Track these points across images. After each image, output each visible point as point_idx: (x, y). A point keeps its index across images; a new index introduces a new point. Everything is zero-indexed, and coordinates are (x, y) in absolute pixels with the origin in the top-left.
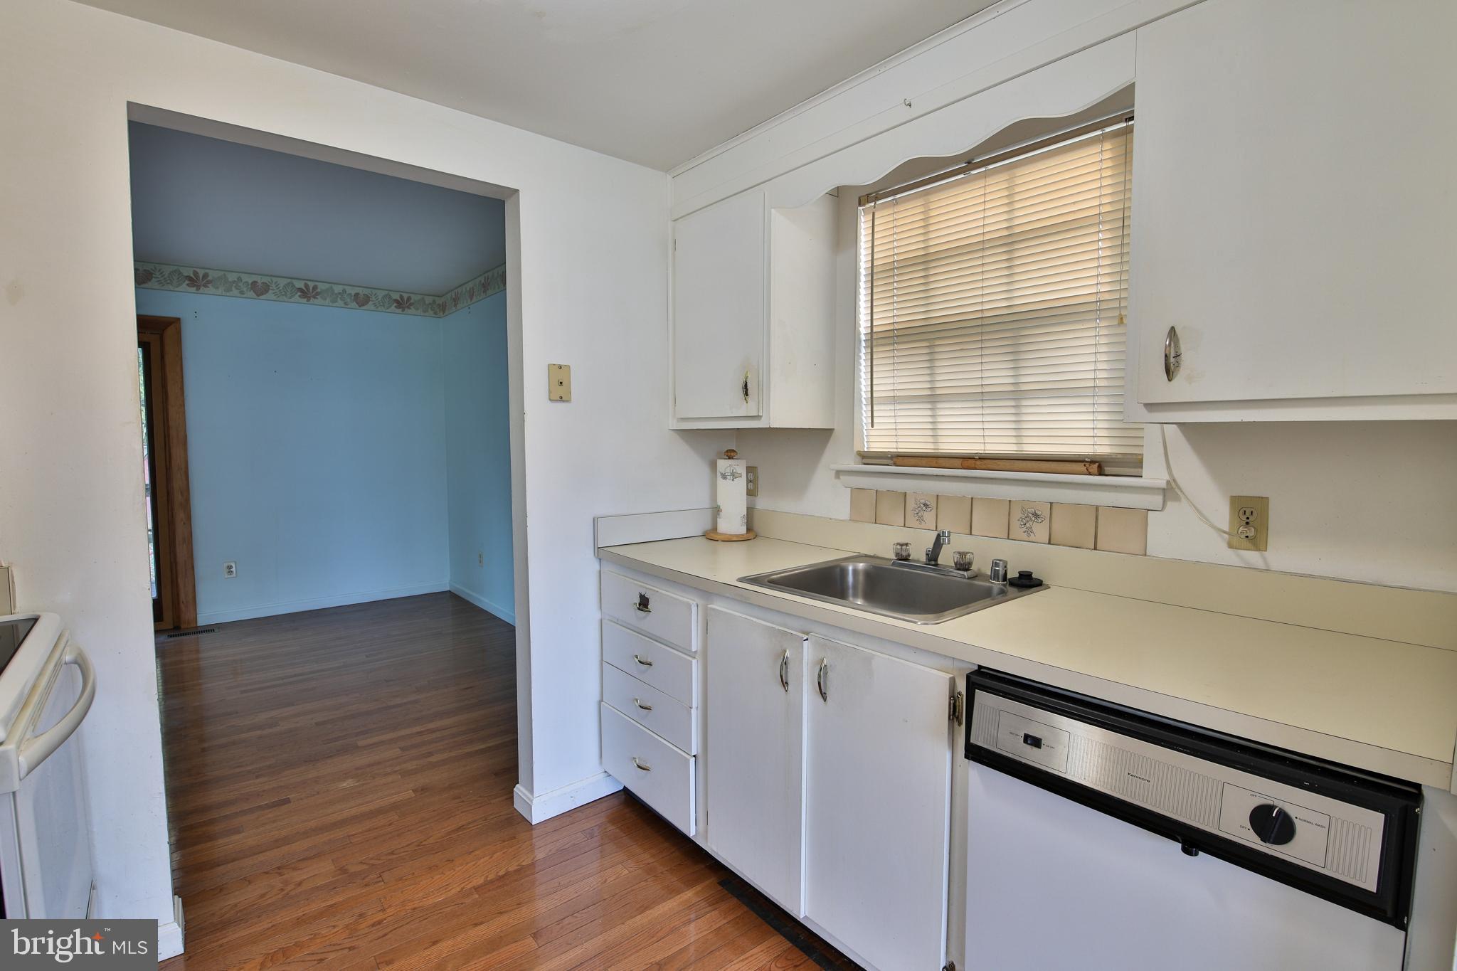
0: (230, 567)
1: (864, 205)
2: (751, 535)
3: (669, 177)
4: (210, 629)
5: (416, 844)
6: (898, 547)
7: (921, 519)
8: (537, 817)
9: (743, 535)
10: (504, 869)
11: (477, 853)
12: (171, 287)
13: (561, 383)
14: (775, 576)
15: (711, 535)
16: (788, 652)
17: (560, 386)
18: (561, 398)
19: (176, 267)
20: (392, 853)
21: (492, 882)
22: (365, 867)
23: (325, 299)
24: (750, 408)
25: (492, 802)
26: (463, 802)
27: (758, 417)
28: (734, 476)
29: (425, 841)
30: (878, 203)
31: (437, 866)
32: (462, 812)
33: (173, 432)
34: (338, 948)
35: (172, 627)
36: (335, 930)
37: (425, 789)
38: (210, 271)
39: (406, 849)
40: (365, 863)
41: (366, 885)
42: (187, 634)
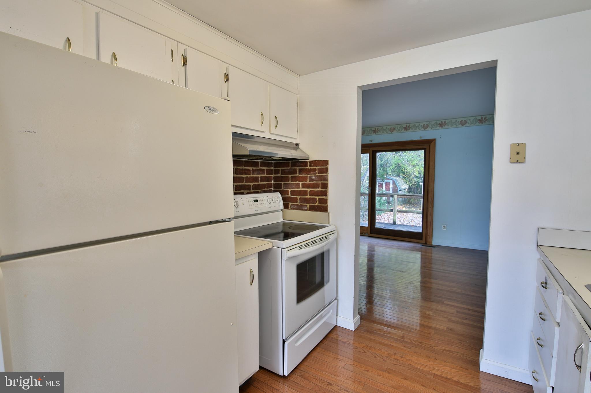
0: (444, 226)
4: (434, 247)
5: (431, 345)
8: (483, 369)
10: (451, 377)
11: (448, 363)
12: (434, 129)
13: (518, 153)
16: (583, 344)
18: (518, 161)
19: (436, 121)
20: (421, 343)
21: (442, 377)
22: (409, 341)
25: (472, 351)
29: (434, 346)
31: (430, 357)
32: (456, 346)
33: (430, 178)
34: (382, 357)
35: (425, 243)
36: (386, 352)
37: (451, 330)
38: (446, 120)
39: (426, 345)
40: (410, 340)
41: (405, 347)
42: (428, 246)
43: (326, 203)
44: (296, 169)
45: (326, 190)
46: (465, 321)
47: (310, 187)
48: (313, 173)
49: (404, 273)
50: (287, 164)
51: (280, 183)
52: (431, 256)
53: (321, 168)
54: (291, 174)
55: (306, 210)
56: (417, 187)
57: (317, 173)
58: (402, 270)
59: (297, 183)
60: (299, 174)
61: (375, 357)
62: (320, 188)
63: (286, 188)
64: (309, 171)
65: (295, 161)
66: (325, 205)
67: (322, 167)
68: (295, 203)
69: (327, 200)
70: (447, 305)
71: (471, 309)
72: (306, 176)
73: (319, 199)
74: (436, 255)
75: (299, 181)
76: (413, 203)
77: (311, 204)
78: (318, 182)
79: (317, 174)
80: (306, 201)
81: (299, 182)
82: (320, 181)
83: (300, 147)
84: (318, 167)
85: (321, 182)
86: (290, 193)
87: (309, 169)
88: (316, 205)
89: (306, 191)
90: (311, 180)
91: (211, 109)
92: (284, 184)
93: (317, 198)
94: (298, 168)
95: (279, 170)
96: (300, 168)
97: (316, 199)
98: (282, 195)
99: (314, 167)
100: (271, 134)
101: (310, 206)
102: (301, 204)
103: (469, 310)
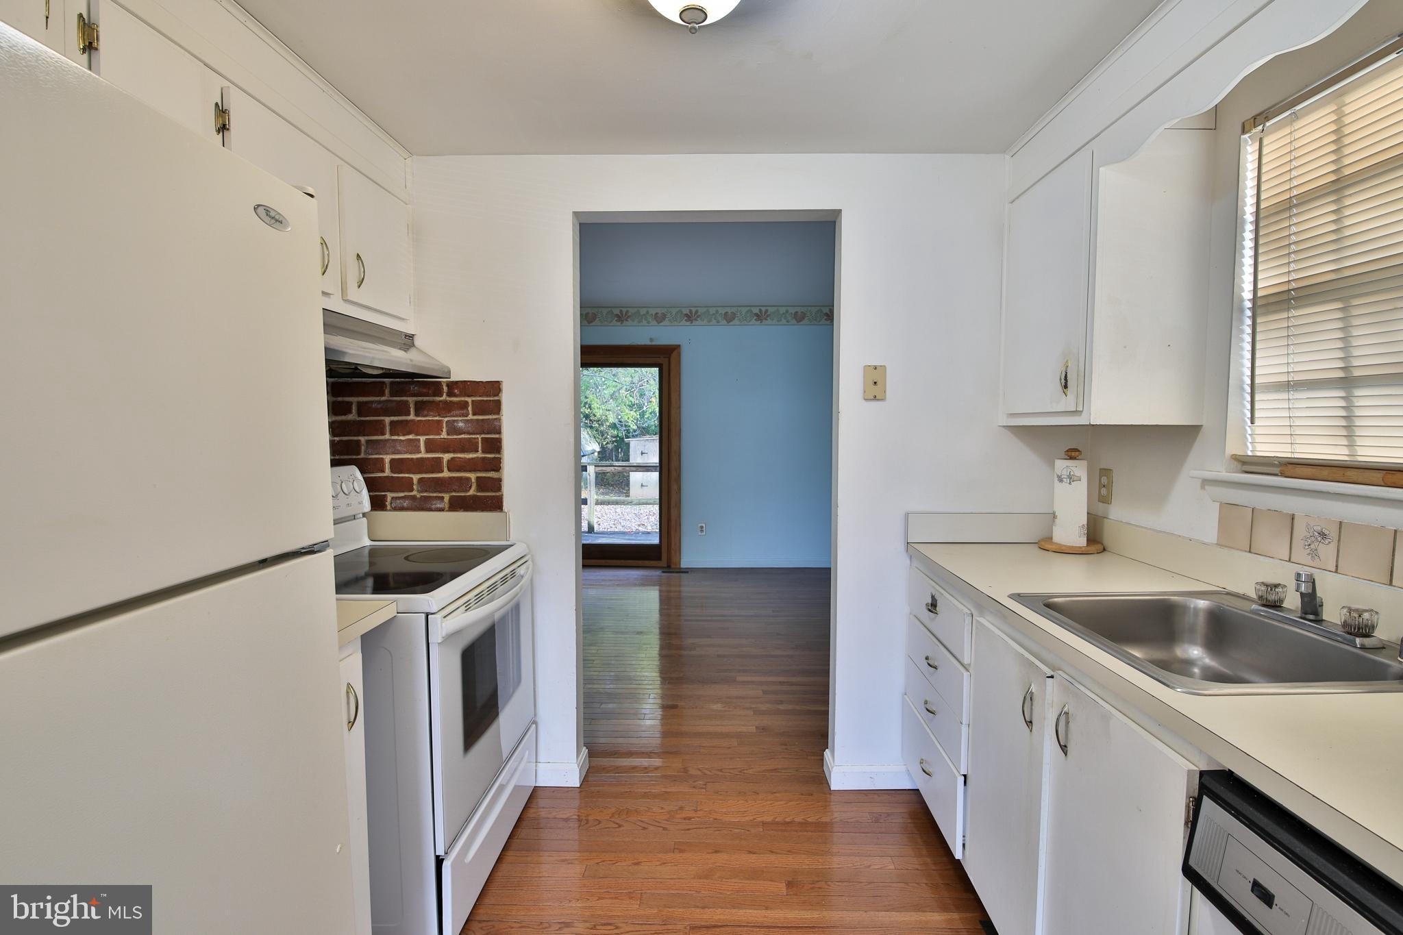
0: (702, 527)
1: (1249, 131)
2: (1093, 548)
3: (1007, 157)
4: (686, 571)
5: (739, 770)
6: (1263, 588)
7: (1314, 554)
8: (835, 785)
9: (1080, 548)
10: (791, 818)
11: (777, 795)
12: (676, 323)
13: (875, 383)
14: (1056, 600)
15: (1046, 544)
16: (1033, 685)
17: (875, 385)
18: (875, 397)
19: (679, 309)
20: (721, 770)
21: (778, 823)
22: (699, 773)
23: (773, 320)
24: (1068, 403)
25: (809, 757)
26: (786, 749)
27: (1077, 413)
28: (1072, 478)
29: (746, 770)
30: (1268, 124)
31: (745, 793)
32: (781, 756)
34: (657, 824)
35: (666, 566)
36: (661, 811)
37: (764, 729)
38: (699, 308)
39: (731, 771)
40: (700, 771)
41: (694, 787)
42: (673, 572)
43: (499, 488)
44: (407, 401)
45: (497, 456)
46: (781, 707)
47: (451, 449)
48: (457, 412)
49: (645, 637)
50: (377, 389)
51: (355, 438)
52: (680, 592)
53: (483, 400)
54: (389, 416)
55: (442, 510)
56: (617, 448)
57: (470, 412)
58: (639, 630)
59: (410, 440)
60: (417, 415)
61: (644, 828)
62: (480, 452)
63: (376, 454)
64: (448, 408)
65: (403, 380)
66: (494, 494)
67: (485, 399)
68: (407, 494)
69: (500, 480)
70: (743, 683)
71: (784, 682)
72: (440, 422)
73: (478, 479)
74: (689, 588)
75: (417, 435)
76: (612, 483)
77: (454, 494)
78: (473, 436)
79: (470, 417)
80: (441, 485)
81: (418, 437)
82: (480, 434)
83: (417, 342)
84: (474, 399)
85: (483, 436)
86: (387, 466)
87: (445, 402)
88: (468, 494)
89: (439, 460)
90: (453, 430)
91: (272, 214)
92: (368, 442)
93: (472, 476)
94: (411, 400)
95: (350, 404)
96: (420, 398)
97: (468, 479)
98: (362, 472)
99: (463, 399)
100: (347, 301)
101: (451, 498)
102: (425, 494)
103: (781, 683)
